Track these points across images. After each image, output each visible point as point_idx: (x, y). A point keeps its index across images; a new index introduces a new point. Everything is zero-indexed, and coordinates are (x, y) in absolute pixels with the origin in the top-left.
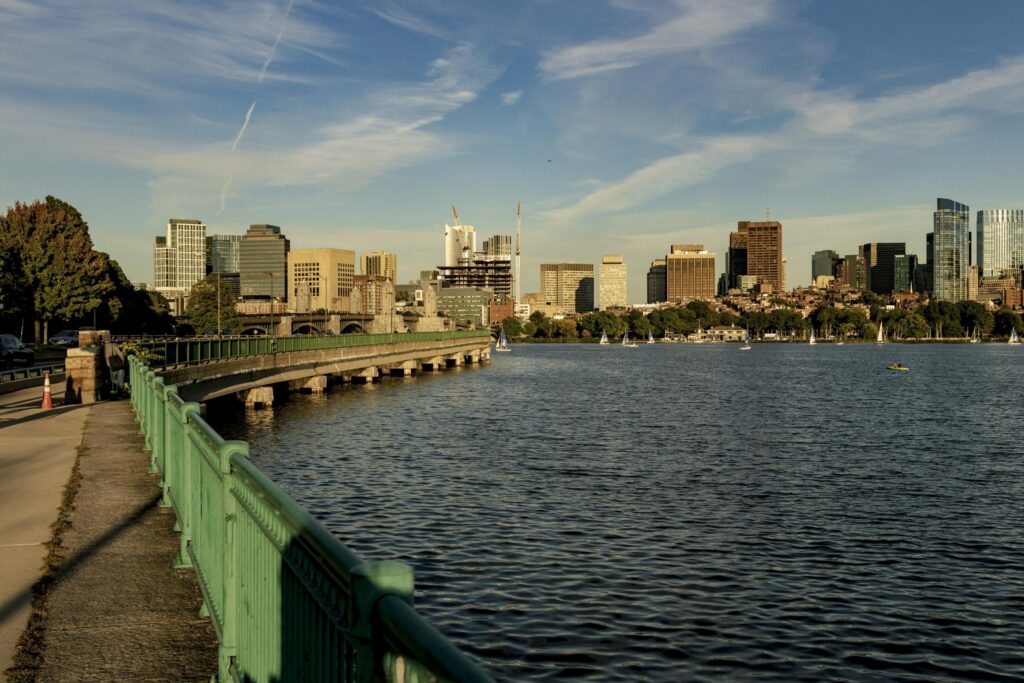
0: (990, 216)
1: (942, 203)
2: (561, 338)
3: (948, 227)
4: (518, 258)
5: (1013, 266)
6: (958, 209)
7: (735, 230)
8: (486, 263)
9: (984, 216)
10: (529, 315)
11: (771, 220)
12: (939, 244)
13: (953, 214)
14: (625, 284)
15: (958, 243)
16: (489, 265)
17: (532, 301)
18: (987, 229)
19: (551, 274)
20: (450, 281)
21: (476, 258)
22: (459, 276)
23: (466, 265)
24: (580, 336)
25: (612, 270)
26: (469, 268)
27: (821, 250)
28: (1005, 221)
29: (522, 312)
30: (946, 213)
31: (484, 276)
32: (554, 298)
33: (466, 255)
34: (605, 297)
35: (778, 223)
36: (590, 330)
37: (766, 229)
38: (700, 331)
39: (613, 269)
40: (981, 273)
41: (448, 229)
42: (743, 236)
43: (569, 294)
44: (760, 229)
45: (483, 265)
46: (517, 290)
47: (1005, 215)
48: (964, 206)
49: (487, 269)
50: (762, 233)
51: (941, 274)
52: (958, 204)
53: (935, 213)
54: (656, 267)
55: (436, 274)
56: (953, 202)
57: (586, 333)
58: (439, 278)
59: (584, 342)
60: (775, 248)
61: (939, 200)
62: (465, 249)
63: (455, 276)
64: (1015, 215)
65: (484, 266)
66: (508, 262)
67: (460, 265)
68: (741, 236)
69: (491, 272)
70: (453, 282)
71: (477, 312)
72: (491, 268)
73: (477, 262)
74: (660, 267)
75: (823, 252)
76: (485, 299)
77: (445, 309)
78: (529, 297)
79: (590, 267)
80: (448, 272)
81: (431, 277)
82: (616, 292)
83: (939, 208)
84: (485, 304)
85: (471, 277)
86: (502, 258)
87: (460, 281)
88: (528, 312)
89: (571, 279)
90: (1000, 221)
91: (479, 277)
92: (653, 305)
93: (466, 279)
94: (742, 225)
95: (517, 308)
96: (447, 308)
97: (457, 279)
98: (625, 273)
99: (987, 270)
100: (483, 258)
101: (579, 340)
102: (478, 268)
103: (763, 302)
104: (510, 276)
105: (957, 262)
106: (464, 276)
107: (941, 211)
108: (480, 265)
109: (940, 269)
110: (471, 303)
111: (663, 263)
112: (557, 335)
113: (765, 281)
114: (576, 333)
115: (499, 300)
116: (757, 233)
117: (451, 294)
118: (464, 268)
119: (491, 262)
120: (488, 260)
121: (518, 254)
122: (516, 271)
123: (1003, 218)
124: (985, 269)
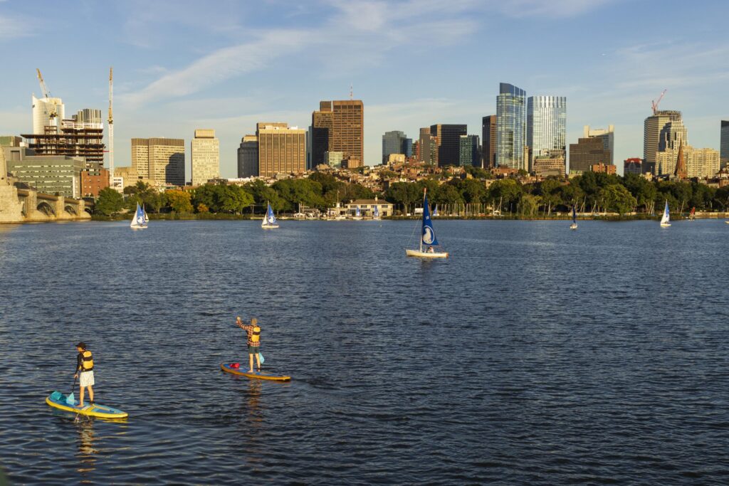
0: (539, 101)
1: (505, 88)
2: (173, 213)
3: (509, 109)
4: (111, 127)
5: (555, 147)
6: (517, 94)
7: (318, 110)
8: (76, 131)
9: (534, 101)
10: (122, 188)
11: (354, 99)
12: (501, 126)
13: (513, 98)
14: (218, 158)
15: (517, 125)
16: (79, 134)
17: (124, 174)
18: (536, 113)
19: (143, 149)
20: (35, 150)
21: (65, 126)
22: (46, 145)
23: (55, 133)
24: (196, 211)
25: (204, 144)
26: (58, 137)
27: (390, 131)
28: (552, 106)
29: (116, 185)
30: (507, 97)
31: (75, 145)
32: (145, 172)
33: (54, 122)
34: (198, 171)
35: (361, 101)
36: (208, 204)
37: (350, 107)
38: (338, 205)
39: (206, 143)
40: (530, 153)
41: (35, 101)
42: (324, 115)
43: (160, 168)
44: (344, 107)
45: (72, 133)
46: (110, 160)
47: (551, 102)
48: (522, 91)
49: (77, 138)
50: (347, 111)
51: (503, 153)
52: (517, 89)
53: (498, 97)
54: (246, 143)
55: (17, 141)
56: (513, 86)
57: (203, 207)
58: (22, 144)
59: (202, 218)
60: (358, 126)
61: (501, 84)
62: (52, 116)
63: (42, 146)
64: (559, 102)
65: (74, 134)
66: (101, 131)
67: (47, 133)
68: (323, 115)
69: (81, 142)
70: (39, 152)
71: (67, 184)
72: (81, 137)
73: (66, 131)
74: (250, 143)
75: (393, 132)
76: (76, 169)
77: (29, 179)
78: (121, 170)
79: (181, 143)
80: (34, 141)
81: (12, 144)
82: (208, 166)
83: (501, 92)
84: (76, 174)
85: (60, 146)
86: (93, 126)
87: (47, 151)
88: (122, 185)
89: (162, 155)
90: (547, 106)
91: (69, 146)
92: (247, 180)
93: (53, 148)
94: (324, 105)
95: (112, 182)
96: (32, 178)
97: (44, 148)
98: (217, 147)
99: (536, 150)
100: (73, 126)
101: (194, 216)
102: (67, 137)
103: (372, 174)
104: (102, 146)
105: (516, 142)
106: (51, 145)
107: (503, 94)
108: (70, 134)
109: (501, 148)
110: (60, 173)
111: (255, 139)
112: (168, 209)
113: (352, 157)
114: (190, 207)
115: (91, 170)
116: (342, 111)
117: (36, 164)
118: (53, 136)
119: (81, 131)
120: (78, 129)
121: (111, 122)
122: (109, 140)
123: (549, 104)
124: (534, 150)
